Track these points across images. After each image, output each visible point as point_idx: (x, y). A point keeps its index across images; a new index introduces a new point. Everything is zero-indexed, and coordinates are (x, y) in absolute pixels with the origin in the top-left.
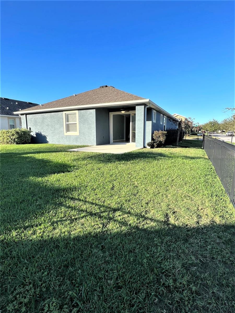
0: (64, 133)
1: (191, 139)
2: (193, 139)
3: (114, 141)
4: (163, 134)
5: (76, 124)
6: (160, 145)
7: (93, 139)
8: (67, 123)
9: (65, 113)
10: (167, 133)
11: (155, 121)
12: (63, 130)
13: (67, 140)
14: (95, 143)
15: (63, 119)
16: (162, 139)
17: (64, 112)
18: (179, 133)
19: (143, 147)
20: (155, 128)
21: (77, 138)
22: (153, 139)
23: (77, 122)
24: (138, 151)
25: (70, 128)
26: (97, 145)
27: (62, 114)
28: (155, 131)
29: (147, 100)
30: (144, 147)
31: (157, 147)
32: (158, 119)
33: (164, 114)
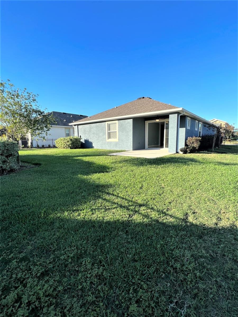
0: (106, 140)
2: (234, 144)
3: (149, 146)
4: (197, 140)
5: (116, 132)
6: (193, 151)
7: (130, 145)
8: (109, 131)
9: (108, 123)
10: (201, 139)
11: (189, 128)
12: (106, 138)
13: (109, 146)
14: (132, 149)
15: (106, 128)
16: (196, 145)
17: (107, 123)
18: (214, 139)
19: (175, 153)
20: (189, 134)
21: (116, 144)
22: (186, 145)
23: (117, 131)
24: (170, 156)
25: (111, 135)
26: (133, 150)
27: (105, 124)
28: (189, 138)
29: (181, 109)
30: (177, 152)
31: (190, 153)
32: (193, 126)
33: (200, 120)
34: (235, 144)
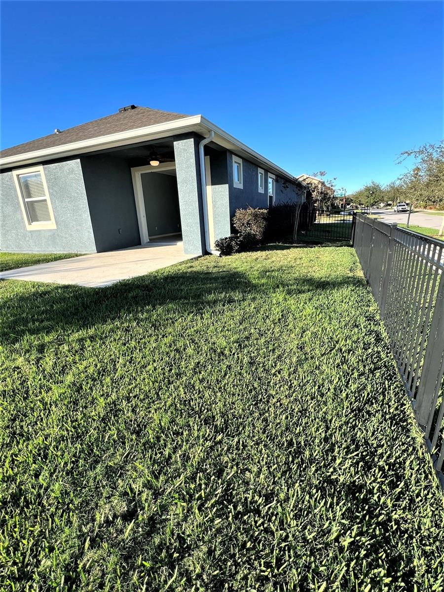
0: (25, 226)
1: (334, 222)
2: (336, 222)
4: (256, 216)
5: (45, 200)
6: (248, 244)
7: (89, 239)
8: (27, 200)
9: (18, 176)
10: (268, 213)
11: (238, 184)
12: (23, 219)
13: (35, 243)
14: (94, 248)
15: (16, 191)
16: (256, 230)
17: (15, 173)
18: (298, 212)
19: (201, 254)
20: (237, 201)
21: (53, 236)
22: (233, 230)
23: (47, 197)
25: (39, 213)
26: (99, 251)
27: (11, 178)
28: (237, 211)
30: (206, 252)
31: (239, 251)
32: (251, 181)
33: (269, 169)
34: (338, 220)
